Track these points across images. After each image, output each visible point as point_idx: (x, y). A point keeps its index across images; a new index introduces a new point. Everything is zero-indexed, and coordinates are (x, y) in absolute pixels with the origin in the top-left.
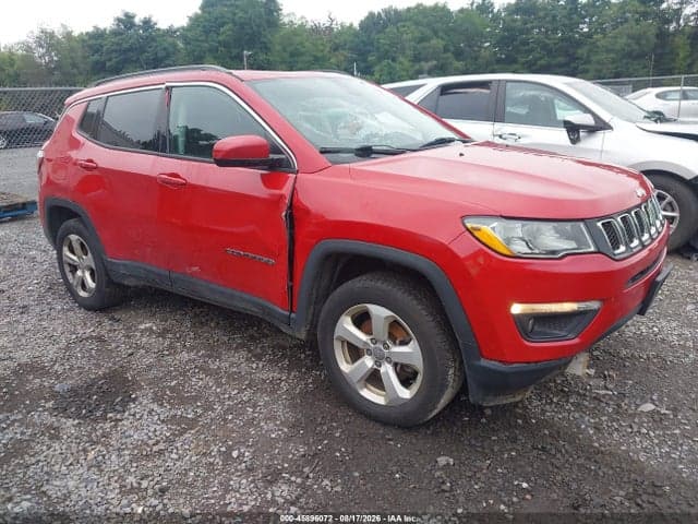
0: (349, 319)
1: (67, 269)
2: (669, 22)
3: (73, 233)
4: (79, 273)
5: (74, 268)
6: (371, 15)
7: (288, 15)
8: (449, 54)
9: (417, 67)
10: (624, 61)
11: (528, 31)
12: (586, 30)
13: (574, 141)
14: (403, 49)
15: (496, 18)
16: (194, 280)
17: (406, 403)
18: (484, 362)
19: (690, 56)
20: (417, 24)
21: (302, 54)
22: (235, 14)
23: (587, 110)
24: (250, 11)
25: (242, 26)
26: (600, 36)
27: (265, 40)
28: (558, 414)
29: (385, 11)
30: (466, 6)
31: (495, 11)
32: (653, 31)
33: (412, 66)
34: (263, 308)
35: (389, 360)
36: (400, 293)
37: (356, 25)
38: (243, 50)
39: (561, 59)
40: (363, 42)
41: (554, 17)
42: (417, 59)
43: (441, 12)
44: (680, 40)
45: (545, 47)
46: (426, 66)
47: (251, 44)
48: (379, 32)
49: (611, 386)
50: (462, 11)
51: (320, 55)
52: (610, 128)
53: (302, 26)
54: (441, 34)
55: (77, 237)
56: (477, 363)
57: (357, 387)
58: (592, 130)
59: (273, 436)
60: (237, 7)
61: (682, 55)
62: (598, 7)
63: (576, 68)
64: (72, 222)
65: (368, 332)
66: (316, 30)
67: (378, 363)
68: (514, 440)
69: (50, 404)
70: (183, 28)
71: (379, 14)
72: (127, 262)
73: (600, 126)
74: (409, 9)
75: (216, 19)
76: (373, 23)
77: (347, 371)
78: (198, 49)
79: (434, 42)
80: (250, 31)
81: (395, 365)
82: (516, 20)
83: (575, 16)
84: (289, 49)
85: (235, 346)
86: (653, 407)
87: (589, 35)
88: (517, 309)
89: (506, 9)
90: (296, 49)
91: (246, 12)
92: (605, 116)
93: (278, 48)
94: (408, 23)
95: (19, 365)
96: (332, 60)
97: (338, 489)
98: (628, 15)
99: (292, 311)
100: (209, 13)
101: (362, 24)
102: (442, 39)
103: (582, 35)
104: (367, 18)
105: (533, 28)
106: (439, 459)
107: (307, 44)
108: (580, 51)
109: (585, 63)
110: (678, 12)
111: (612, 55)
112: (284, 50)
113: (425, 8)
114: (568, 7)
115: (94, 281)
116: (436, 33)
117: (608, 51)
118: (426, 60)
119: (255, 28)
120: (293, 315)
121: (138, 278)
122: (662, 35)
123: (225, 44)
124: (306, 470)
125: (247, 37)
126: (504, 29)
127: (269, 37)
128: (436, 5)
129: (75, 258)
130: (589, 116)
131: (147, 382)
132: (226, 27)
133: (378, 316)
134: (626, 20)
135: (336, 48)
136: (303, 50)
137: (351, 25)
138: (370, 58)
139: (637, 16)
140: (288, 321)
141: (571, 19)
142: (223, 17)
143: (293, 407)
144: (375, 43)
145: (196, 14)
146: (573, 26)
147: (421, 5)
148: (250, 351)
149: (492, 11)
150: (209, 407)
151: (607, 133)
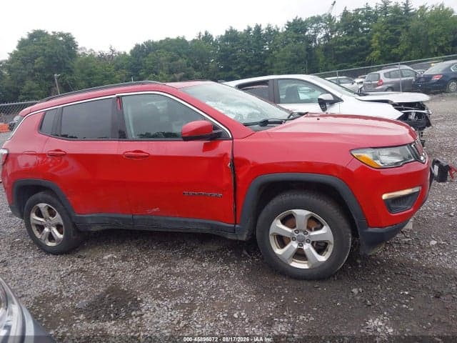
0: (279, 221)
1: (34, 229)
2: (311, 42)
3: (41, 202)
4: (46, 230)
5: (41, 228)
6: (137, 47)
7: (81, 49)
8: (191, 68)
9: (172, 77)
10: (292, 65)
11: (234, 51)
12: (267, 49)
13: (324, 109)
14: (162, 66)
15: (215, 44)
16: (154, 217)
17: (323, 264)
18: (370, 230)
19: (325, 61)
20: (168, 50)
21: (96, 74)
22: (44, 50)
23: (328, 92)
24: (56, 48)
25: (51, 57)
26: (276, 52)
27: (69, 66)
28: (395, 255)
29: (146, 43)
30: (196, 38)
31: (214, 40)
32: (303, 48)
33: (169, 77)
34: (212, 226)
35: (308, 241)
36: (315, 199)
37: (128, 52)
38: (54, 73)
39: (257, 67)
40: (134, 63)
41: (249, 42)
42: (171, 72)
43: (180, 42)
44: (318, 52)
45: (246, 60)
46: (177, 76)
47: (59, 69)
48: (144, 57)
49: (408, 236)
50: (194, 41)
51: (108, 73)
52: (342, 101)
53: (91, 55)
54: (183, 55)
55: (44, 205)
56: (365, 231)
57: (289, 261)
58: (332, 103)
59: (249, 301)
60: (45, 45)
61: (321, 60)
62: (272, 35)
63: (266, 71)
64: (40, 195)
65: (293, 227)
66: (102, 58)
67: (301, 244)
68: (384, 272)
69: (82, 317)
70: (6, 61)
71: (142, 45)
72: (94, 215)
73: (337, 100)
74: (161, 41)
75: (31, 53)
76: (140, 51)
77: (280, 254)
78: (20, 75)
79: (180, 61)
80: (57, 61)
81: (313, 243)
82: (226, 46)
83: (260, 41)
84: (86, 71)
85: (180, 257)
86: (436, 242)
87: (270, 52)
88: (385, 196)
89: (220, 39)
90: (91, 71)
91: (53, 48)
92: (338, 95)
93: (78, 71)
94: (162, 50)
95: (35, 298)
96: (117, 76)
97: (312, 319)
98: (289, 39)
99: (236, 224)
100: (25, 50)
101: (132, 52)
102: (185, 59)
103: (266, 51)
104: (135, 48)
105: (237, 49)
106: (353, 291)
107: (98, 67)
108: (266, 62)
109: (271, 68)
110: (314, 37)
111: (284, 62)
112: (82, 72)
113: (172, 40)
114: (256, 36)
115: (61, 233)
116: (180, 54)
117: (283, 60)
118: (177, 72)
119: (61, 59)
120: (237, 226)
121: (101, 224)
122: (309, 50)
123: (40, 70)
124: (285, 313)
125: (55, 65)
126: (221, 51)
127: (72, 64)
128: (178, 38)
129: (41, 220)
130: (329, 95)
131: (140, 289)
132: (39, 59)
133: (300, 216)
134: (289, 42)
135: (118, 68)
136: (96, 71)
137: (125, 53)
138: (140, 74)
139: (294, 40)
140: (234, 230)
141: (258, 43)
142: (36, 52)
143: (248, 283)
144: (143, 64)
145: (15, 51)
146: (261, 48)
147: (168, 38)
148: (193, 258)
149: (212, 40)
150: (195, 295)
151: (341, 104)
